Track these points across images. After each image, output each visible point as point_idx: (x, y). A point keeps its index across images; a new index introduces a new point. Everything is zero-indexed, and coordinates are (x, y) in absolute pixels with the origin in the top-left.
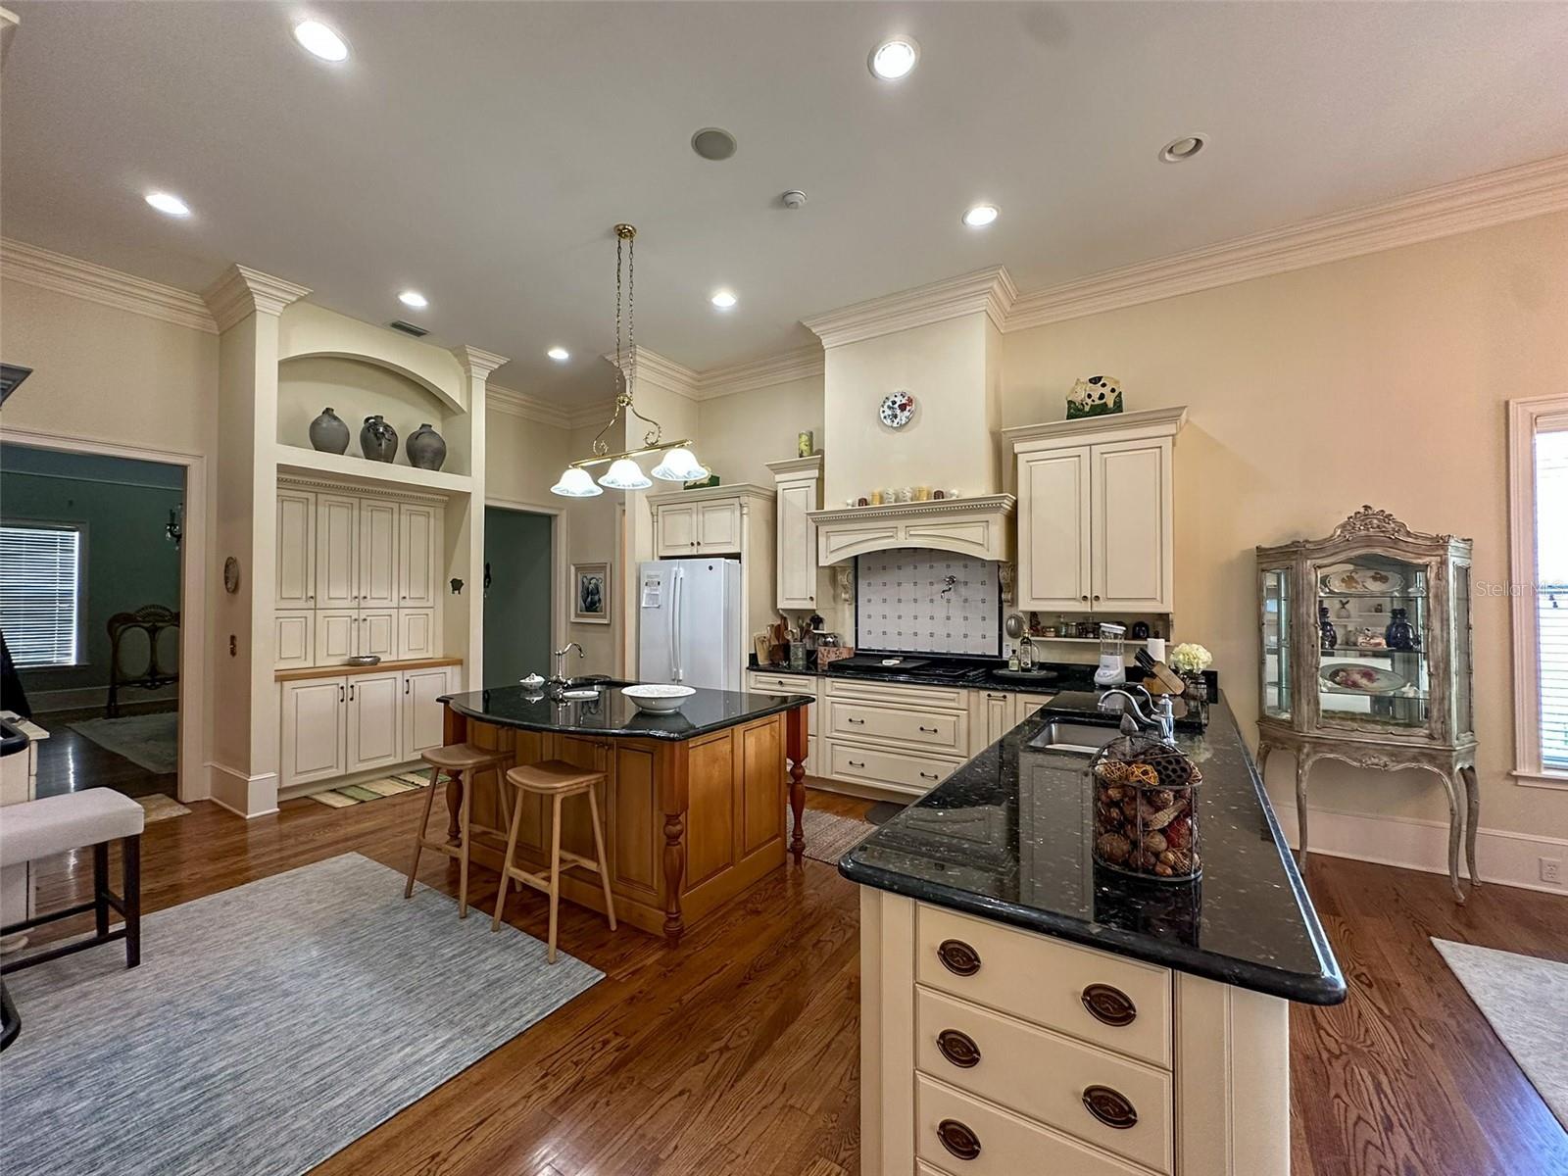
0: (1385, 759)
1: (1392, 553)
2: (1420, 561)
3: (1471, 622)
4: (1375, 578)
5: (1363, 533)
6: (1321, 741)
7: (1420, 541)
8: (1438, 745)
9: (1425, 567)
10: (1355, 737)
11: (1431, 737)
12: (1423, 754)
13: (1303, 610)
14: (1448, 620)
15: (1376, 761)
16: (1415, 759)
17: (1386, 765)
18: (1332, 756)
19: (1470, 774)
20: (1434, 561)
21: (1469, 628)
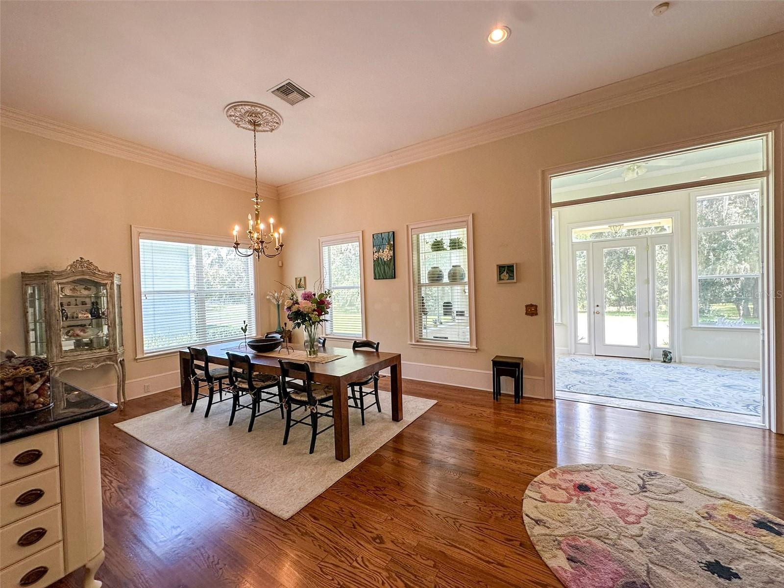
0: (92, 364)
1: (93, 278)
2: (104, 282)
3: (122, 305)
4: (85, 289)
5: (80, 269)
6: (64, 363)
7: (103, 274)
8: (112, 353)
9: (105, 285)
10: (80, 358)
11: (110, 351)
12: (107, 358)
13: (52, 304)
14: (115, 305)
15: (88, 366)
16: (104, 361)
17: (93, 366)
18: (69, 369)
19: (123, 362)
20: (109, 282)
21: (121, 307)
